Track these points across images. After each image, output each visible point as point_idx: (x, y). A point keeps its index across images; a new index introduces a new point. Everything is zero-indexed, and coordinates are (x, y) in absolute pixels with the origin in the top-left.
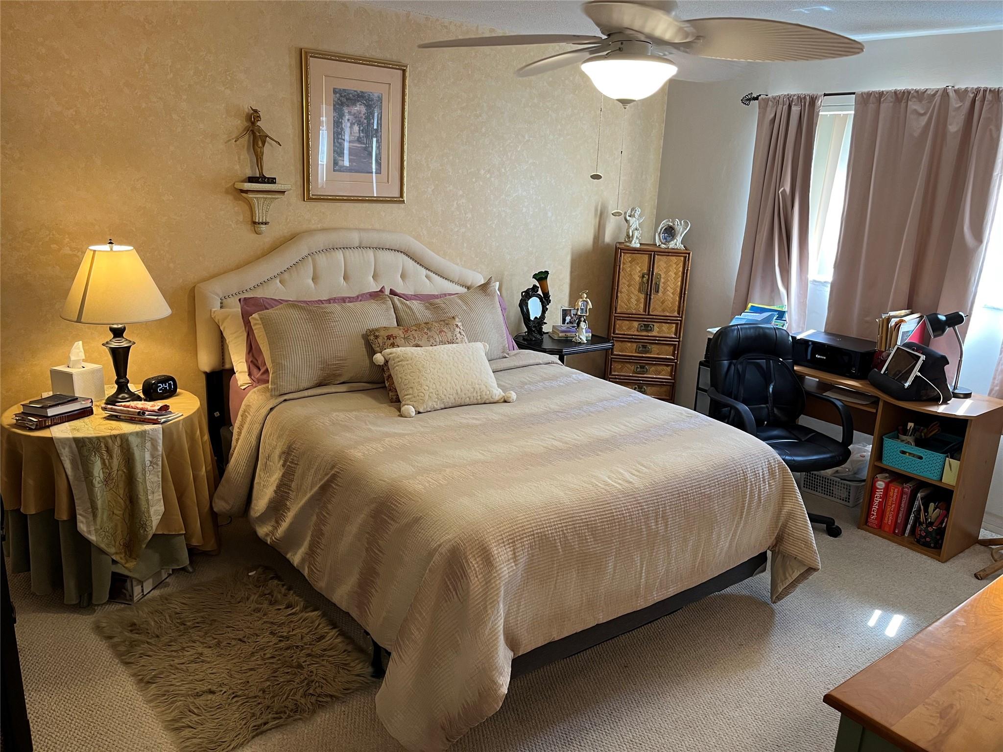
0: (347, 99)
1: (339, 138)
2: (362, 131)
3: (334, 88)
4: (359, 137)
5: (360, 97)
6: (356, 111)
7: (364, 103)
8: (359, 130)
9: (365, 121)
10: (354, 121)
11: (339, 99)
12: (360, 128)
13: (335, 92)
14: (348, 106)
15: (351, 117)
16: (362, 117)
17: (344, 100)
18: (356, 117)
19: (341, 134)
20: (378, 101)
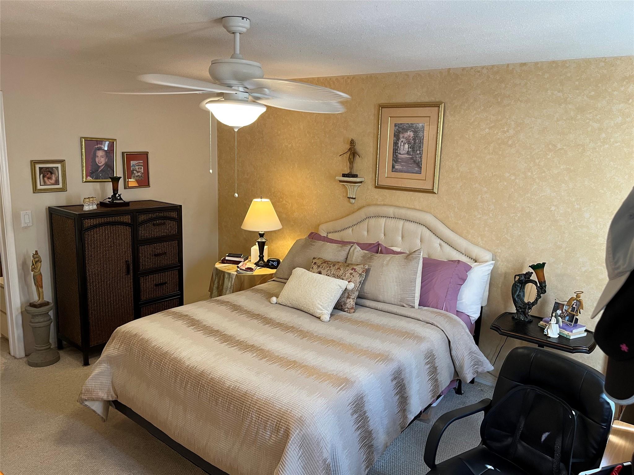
0: (402, 129)
1: (396, 153)
2: (410, 147)
3: (395, 124)
4: (408, 151)
5: (410, 127)
6: (407, 136)
7: (412, 131)
8: (409, 147)
9: (413, 141)
10: (405, 142)
11: (397, 130)
12: (409, 146)
13: (395, 125)
14: (403, 133)
15: (404, 140)
16: (410, 139)
17: (400, 129)
18: (407, 140)
19: (397, 150)
20: (422, 128)
